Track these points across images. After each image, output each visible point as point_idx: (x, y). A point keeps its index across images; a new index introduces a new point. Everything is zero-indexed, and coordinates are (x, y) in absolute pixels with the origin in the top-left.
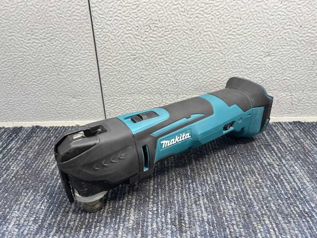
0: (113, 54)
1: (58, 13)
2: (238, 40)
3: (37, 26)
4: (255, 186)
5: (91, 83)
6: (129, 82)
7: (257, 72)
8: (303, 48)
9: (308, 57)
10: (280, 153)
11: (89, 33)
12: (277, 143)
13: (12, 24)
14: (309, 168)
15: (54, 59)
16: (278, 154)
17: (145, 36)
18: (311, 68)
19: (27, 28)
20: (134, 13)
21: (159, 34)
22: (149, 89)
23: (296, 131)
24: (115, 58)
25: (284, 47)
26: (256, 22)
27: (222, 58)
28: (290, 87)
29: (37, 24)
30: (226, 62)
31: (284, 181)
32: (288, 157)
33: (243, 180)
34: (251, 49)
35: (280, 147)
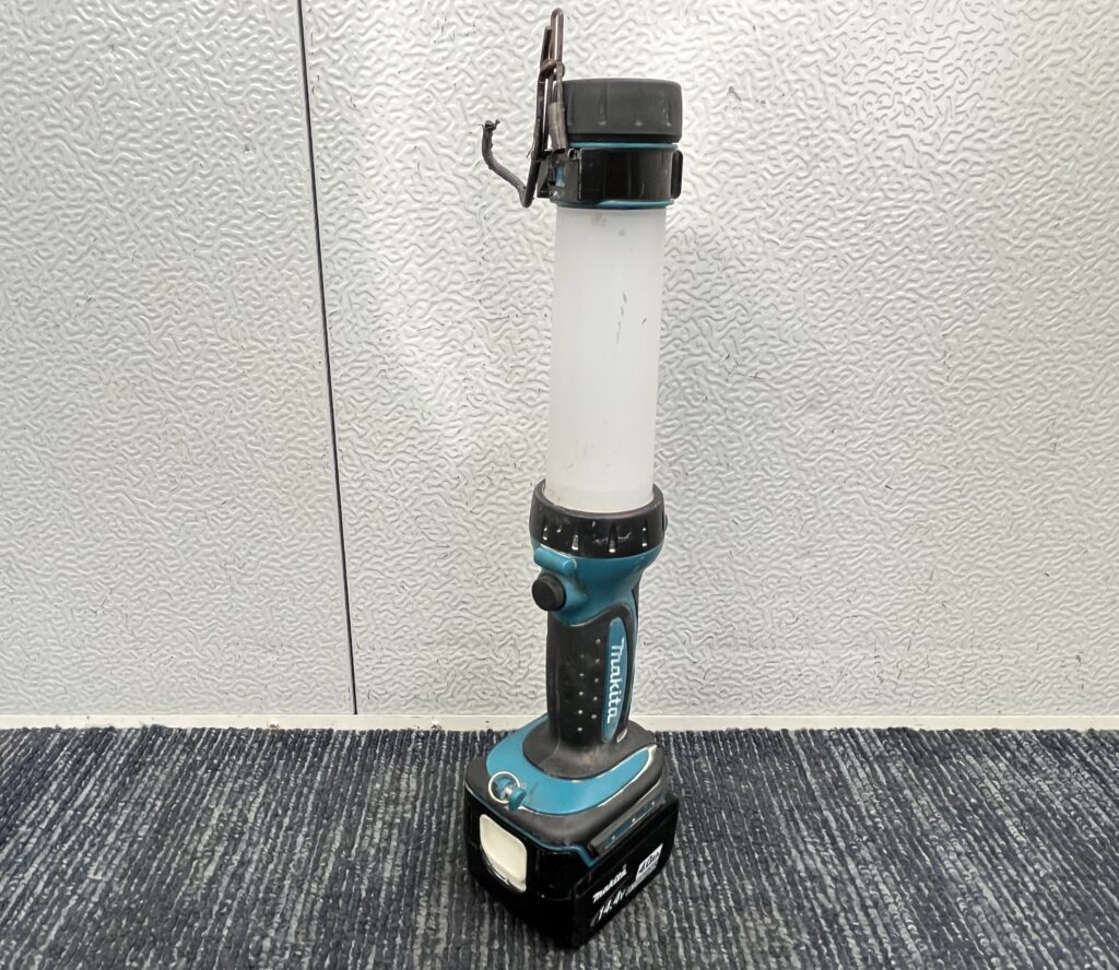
0: (388, 543)
1: (250, 442)
2: (724, 516)
3: (190, 470)
4: (766, 948)
5: (323, 615)
6: (427, 614)
7: (780, 594)
8: (897, 538)
9: (914, 562)
10: (845, 838)
11: (327, 490)
12: (837, 803)
13: (121, 464)
14: (919, 889)
15: (225, 552)
16: (838, 839)
17: (476, 502)
18: (924, 588)
19: (161, 474)
20: (449, 446)
21: (513, 498)
22: (484, 634)
23: (895, 763)
24: (393, 554)
25: (847, 536)
26: (768, 474)
27: (683, 560)
28: (871, 634)
29: (189, 467)
30: (695, 569)
31: (848, 932)
32: (864, 852)
33: (736, 929)
34: (760, 538)
35: (847, 816)
